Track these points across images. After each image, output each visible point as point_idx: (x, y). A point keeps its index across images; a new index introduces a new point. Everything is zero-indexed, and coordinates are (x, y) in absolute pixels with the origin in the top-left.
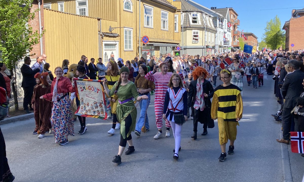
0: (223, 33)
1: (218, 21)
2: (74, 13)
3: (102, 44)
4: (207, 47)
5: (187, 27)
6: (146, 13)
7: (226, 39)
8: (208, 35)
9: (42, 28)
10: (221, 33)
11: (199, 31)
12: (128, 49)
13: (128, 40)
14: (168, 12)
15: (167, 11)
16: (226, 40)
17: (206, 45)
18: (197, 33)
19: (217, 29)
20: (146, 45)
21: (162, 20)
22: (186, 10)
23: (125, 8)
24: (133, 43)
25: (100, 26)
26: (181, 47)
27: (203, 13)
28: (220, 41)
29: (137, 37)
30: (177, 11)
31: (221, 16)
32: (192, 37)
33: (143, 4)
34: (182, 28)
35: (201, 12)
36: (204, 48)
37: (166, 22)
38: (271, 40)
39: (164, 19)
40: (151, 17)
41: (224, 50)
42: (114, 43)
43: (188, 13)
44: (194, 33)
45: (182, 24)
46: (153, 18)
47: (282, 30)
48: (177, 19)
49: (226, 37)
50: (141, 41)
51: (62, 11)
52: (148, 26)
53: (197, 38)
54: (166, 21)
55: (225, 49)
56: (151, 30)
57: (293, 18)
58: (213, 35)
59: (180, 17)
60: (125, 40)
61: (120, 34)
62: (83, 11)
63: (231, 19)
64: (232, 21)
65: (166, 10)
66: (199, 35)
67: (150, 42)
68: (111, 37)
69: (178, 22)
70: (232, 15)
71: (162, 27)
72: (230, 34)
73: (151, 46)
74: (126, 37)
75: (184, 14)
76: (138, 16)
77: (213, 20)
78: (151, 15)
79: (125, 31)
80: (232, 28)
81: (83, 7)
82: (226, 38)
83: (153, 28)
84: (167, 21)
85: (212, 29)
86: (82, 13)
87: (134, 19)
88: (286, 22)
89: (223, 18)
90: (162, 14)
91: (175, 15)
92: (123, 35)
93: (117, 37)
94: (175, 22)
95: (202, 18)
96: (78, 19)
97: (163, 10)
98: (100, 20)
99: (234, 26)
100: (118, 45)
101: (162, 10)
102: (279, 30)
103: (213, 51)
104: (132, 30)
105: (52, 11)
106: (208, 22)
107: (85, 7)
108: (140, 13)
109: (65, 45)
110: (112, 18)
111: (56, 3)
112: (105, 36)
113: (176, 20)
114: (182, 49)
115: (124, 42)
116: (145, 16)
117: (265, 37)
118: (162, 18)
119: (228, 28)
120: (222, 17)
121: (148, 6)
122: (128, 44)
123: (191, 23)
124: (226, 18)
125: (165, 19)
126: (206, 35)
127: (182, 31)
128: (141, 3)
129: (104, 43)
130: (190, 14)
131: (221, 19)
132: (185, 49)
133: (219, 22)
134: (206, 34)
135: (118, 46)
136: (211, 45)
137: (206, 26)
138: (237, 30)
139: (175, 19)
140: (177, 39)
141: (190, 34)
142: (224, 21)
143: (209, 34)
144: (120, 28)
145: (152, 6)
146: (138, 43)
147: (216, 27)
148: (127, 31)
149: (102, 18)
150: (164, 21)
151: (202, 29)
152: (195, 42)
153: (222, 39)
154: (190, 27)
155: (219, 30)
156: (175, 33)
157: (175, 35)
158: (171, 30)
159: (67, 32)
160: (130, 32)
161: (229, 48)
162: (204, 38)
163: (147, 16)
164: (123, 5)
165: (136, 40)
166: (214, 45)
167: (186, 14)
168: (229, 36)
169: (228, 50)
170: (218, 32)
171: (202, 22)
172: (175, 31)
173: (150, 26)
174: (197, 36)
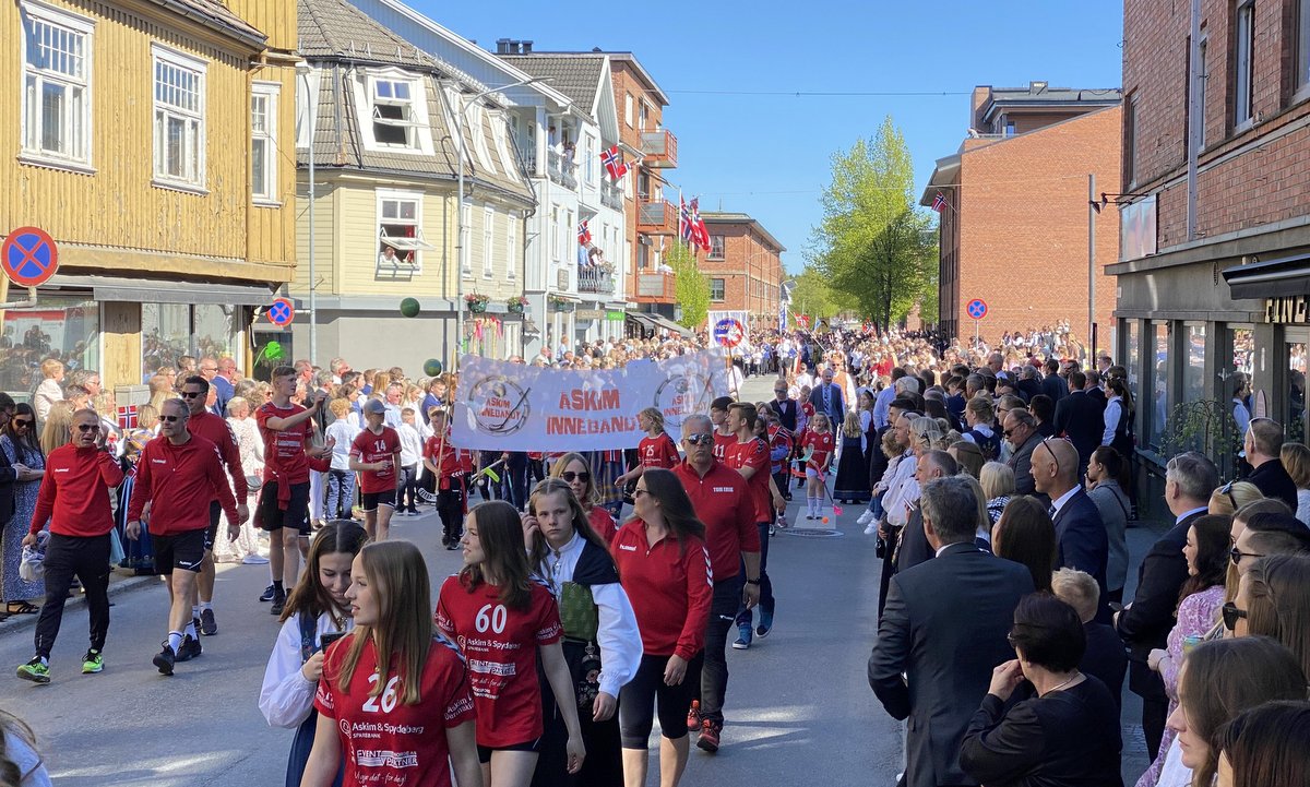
0: (575, 217)
1: (542, 135)
4: (475, 306)
5: (339, 167)
6: (34, 56)
7: (595, 257)
8: (477, 226)
10: (563, 217)
11: (417, 197)
14: (207, 59)
15: (197, 55)
16: (596, 262)
17: (468, 290)
18: (409, 209)
19: (536, 188)
20: (33, 293)
21: (160, 115)
22: (329, 52)
26: (299, 304)
27: (445, 76)
28: (554, 266)
30: (271, 61)
31: (560, 104)
32: (376, 237)
34: (301, 168)
35: (437, 74)
36: (454, 314)
37: (188, 131)
38: (860, 270)
39: (171, 109)
40: (77, 93)
41: (581, 327)
43: (343, 71)
44: (389, 209)
45: (304, 142)
46: (88, 95)
47: (917, 207)
48: (266, 114)
49: (595, 242)
52: (53, 156)
53: (406, 243)
54: (188, 125)
55: (589, 322)
57: (977, 136)
58: (512, 224)
59: (289, 101)
63: (621, 130)
64: (631, 139)
65: (189, 44)
66: (420, 227)
67: (66, 270)
69: (274, 135)
70: (629, 101)
71: (156, 162)
72: (618, 220)
73: (74, 299)
75: (316, 75)
77: (512, 124)
78: (76, 78)
80: (627, 184)
82: (591, 251)
83: (89, 167)
84: (195, 125)
85: (505, 186)
88: (941, 162)
89: (577, 121)
90: (163, 71)
91: (255, 88)
94: (256, 134)
95: (439, 111)
97: (168, 44)
99: (644, 173)
101: (163, 43)
102: (901, 211)
103: (513, 329)
106: (479, 138)
113: (262, 118)
114: (305, 319)
116: (31, 81)
117: (825, 247)
118: (161, 103)
119: (604, 186)
120: (569, 112)
121: (56, 13)
123: (370, 142)
124: (596, 120)
125: (179, 109)
126: (464, 224)
127: (302, 190)
130: (361, 79)
131: (565, 124)
132: (326, 316)
133: (553, 142)
134: (468, 221)
136: (498, 298)
137: (465, 166)
138: (658, 195)
139: (257, 113)
140: (266, 250)
141: (358, 212)
142: (582, 134)
143: (489, 215)
145: (91, 15)
147: (528, 173)
150: (176, 124)
151: (442, 184)
152: (397, 268)
153: (569, 255)
154: (360, 168)
155: (548, 192)
156: (254, 212)
157: (254, 223)
158: (225, 188)
161: (612, 315)
162: (455, 244)
163: (45, 85)
166: (519, 294)
167: (335, 79)
168: (610, 230)
169: (605, 323)
170: (543, 209)
171: (443, 140)
172: (256, 197)
173: (67, 155)
174: (408, 231)
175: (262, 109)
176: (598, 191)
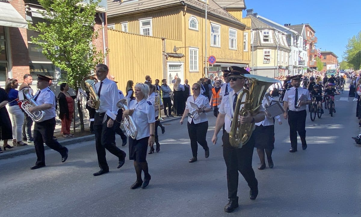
0: (298, 53)
1: (292, 39)
2: (138, 33)
3: (166, 64)
4: (280, 67)
5: (257, 46)
6: (213, 31)
8: (281, 54)
9: (106, 49)
10: (296, 52)
11: (270, 50)
12: (194, 70)
13: (194, 60)
14: (237, 29)
16: (302, 60)
17: (279, 65)
18: (269, 52)
19: (291, 48)
20: (213, 65)
21: (230, 39)
22: (256, 28)
23: (191, 26)
24: (199, 64)
25: (164, 47)
26: (251, 68)
27: (275, 30)
28: (294, 60)
29: (203, 58)
30: (247, 29)
31: (296, 33)
32: (263, 57)
33: (209, 22)
34: (251, 47)
35: (274, 30)
36: (277, 69)
37: (234, 41)
38: (354, 59)
40: (218, 36)
42: (179, 64)
43: (258, 31)
44: (266, 52)
45: (252, 43)
46: (220, 36)
50: (207, 61)
51: (126, 31)
52: (215, 46)
53: (268, 58)
54: (234, 40)
55: (300, 70)
56: (217, 49)
58: (287, 54)
59: (249, 36)
60: (190, 60)
61: (185, 55)
62: (147, 31)
63: (307, 37)
64: (309, 39)
65: (235, 27)
66: (271, 55)
67: (217, 62)
68: (176, 57)
69: (247, 40)
70: (308, 32)
71: (229, 46)
72: (306, 53)
73: (218, 66)
74: (191, 57)
75: (254, 32)
76: (204, 34)
77: (287, 37)
78: (218, 34)
79: (191, 51)
80: (308, 46)
81: (147, 27)
82: (301, 58)
83: (220, 47)
84: (235, 40)
85: (285, 47)
86: (146, 33)
87: (200, 38)
89: (298, 36)
90: (231, 32)
91: (244, 33)
92: (189, 55)
93: (182, 57)
94: (244, 41)
95: (274, 36)
96: (142, 39)
98: (164, 40)
99: (311, 45)
100: (183, 65)
101: (231, 27)
103: (287, 71)
104: (198, 49)
105: (116, 31)
106: (281, 40)
107: (150, 28)
108: (207, 32)
109: (129, 66)
110: (177, 38)
111: (120, 24)
112: (169, 57)
114: (252, 70)
115: (189, 62)
116: (212, 35)
117: (346, 56)
118: (230, 37)
119: (303, 47)
121: (215, 24)
122: (194, 65)
123: (262, 42)
124: (302, 35)
125: (233, 38)
127: (251, 51)
128: (208, 20)
129: (168, 64)
130: (261, 32)
131: (296, 37)
132: (255, 70)
133: (294, 40)
134: (279, 53)
135: (182, 67)
136: (284, 66)
137: (279, 44)
138: (313, 48)
140: (246, 59)
141: (260, 53)
142: (299, 38)
143: (283, 52)
144: (185, 47)
145: (219, 24)
146: (204, 64)
147: (289, 45)
148: (192, 51)
149: (166, 37)
150: (232, 40)
151: (275, 48)
152: (267, 62)
153: (297, 60)
154: (261, 46)
155: (293, 48)
156: (244, 53)
157: (244, 55)
158: (240, 49)
159: (131, 53)
160: (195, 52)
161: (305, 69)
162: (277, 57)
163: (214, 35)
164: (188, 23)
165: (202, 61)
166: (288, 65)
167: (257, 32)
168: (304, 55)
169: (303, 70)
170: (292, 51)
171: (275, 40)
172: (244, 51)
173: (217, 45)
174: (269, 56)
175: (245, 37)
176: (302, 48)
